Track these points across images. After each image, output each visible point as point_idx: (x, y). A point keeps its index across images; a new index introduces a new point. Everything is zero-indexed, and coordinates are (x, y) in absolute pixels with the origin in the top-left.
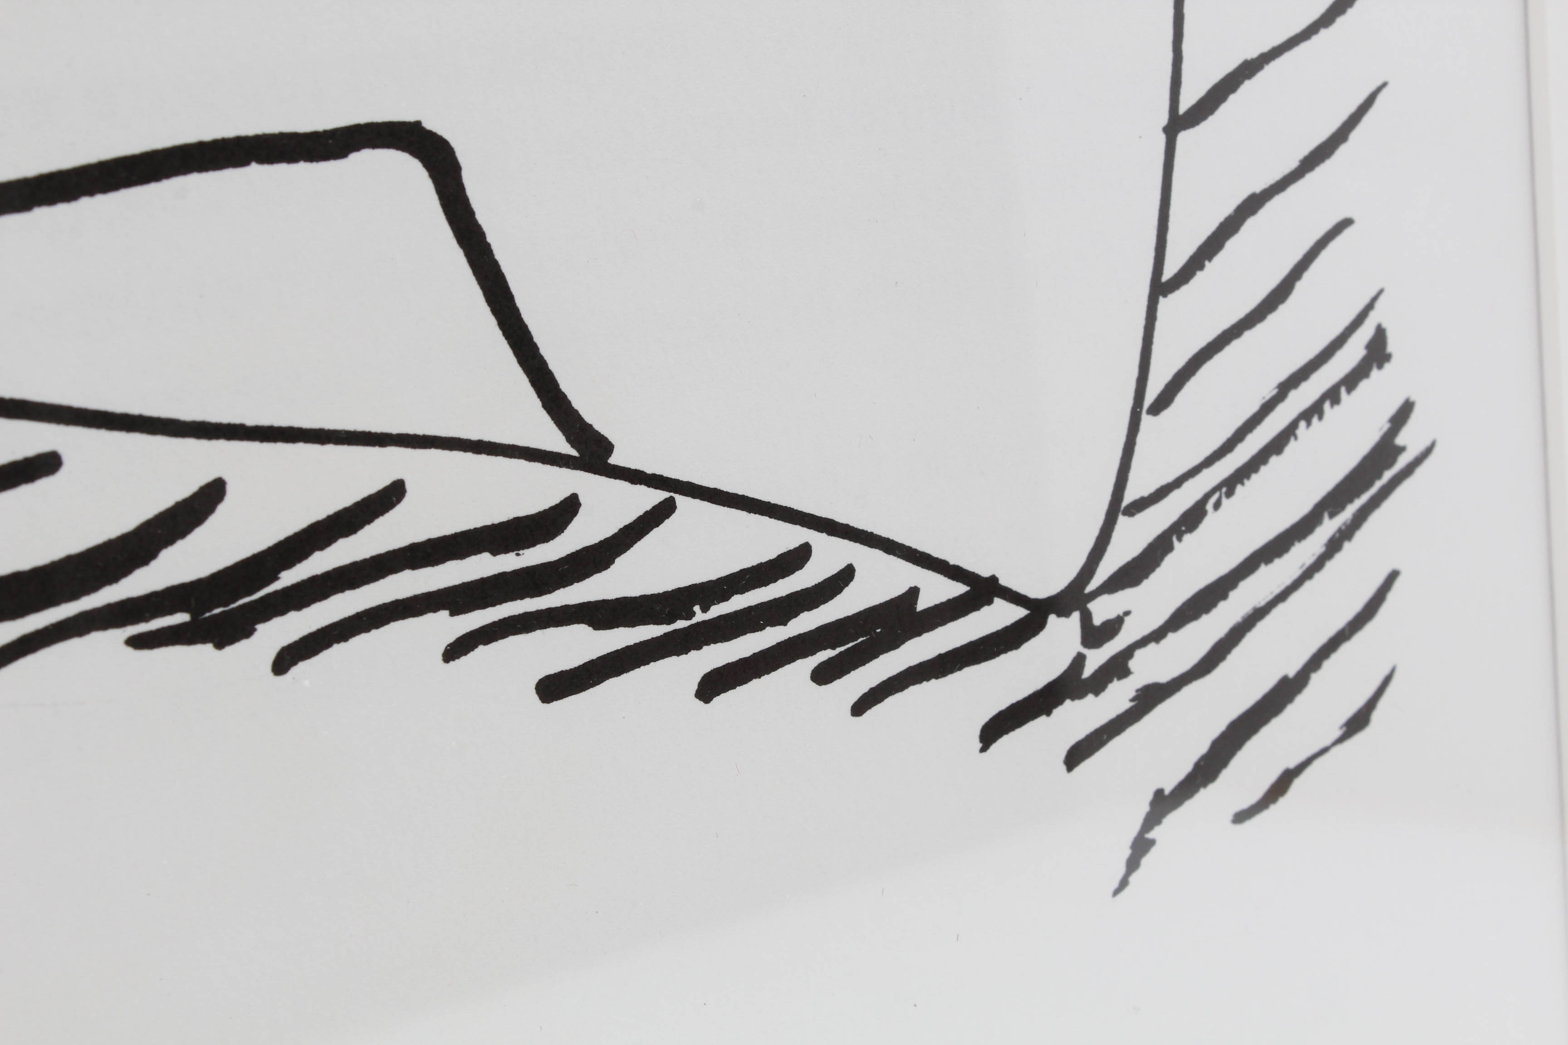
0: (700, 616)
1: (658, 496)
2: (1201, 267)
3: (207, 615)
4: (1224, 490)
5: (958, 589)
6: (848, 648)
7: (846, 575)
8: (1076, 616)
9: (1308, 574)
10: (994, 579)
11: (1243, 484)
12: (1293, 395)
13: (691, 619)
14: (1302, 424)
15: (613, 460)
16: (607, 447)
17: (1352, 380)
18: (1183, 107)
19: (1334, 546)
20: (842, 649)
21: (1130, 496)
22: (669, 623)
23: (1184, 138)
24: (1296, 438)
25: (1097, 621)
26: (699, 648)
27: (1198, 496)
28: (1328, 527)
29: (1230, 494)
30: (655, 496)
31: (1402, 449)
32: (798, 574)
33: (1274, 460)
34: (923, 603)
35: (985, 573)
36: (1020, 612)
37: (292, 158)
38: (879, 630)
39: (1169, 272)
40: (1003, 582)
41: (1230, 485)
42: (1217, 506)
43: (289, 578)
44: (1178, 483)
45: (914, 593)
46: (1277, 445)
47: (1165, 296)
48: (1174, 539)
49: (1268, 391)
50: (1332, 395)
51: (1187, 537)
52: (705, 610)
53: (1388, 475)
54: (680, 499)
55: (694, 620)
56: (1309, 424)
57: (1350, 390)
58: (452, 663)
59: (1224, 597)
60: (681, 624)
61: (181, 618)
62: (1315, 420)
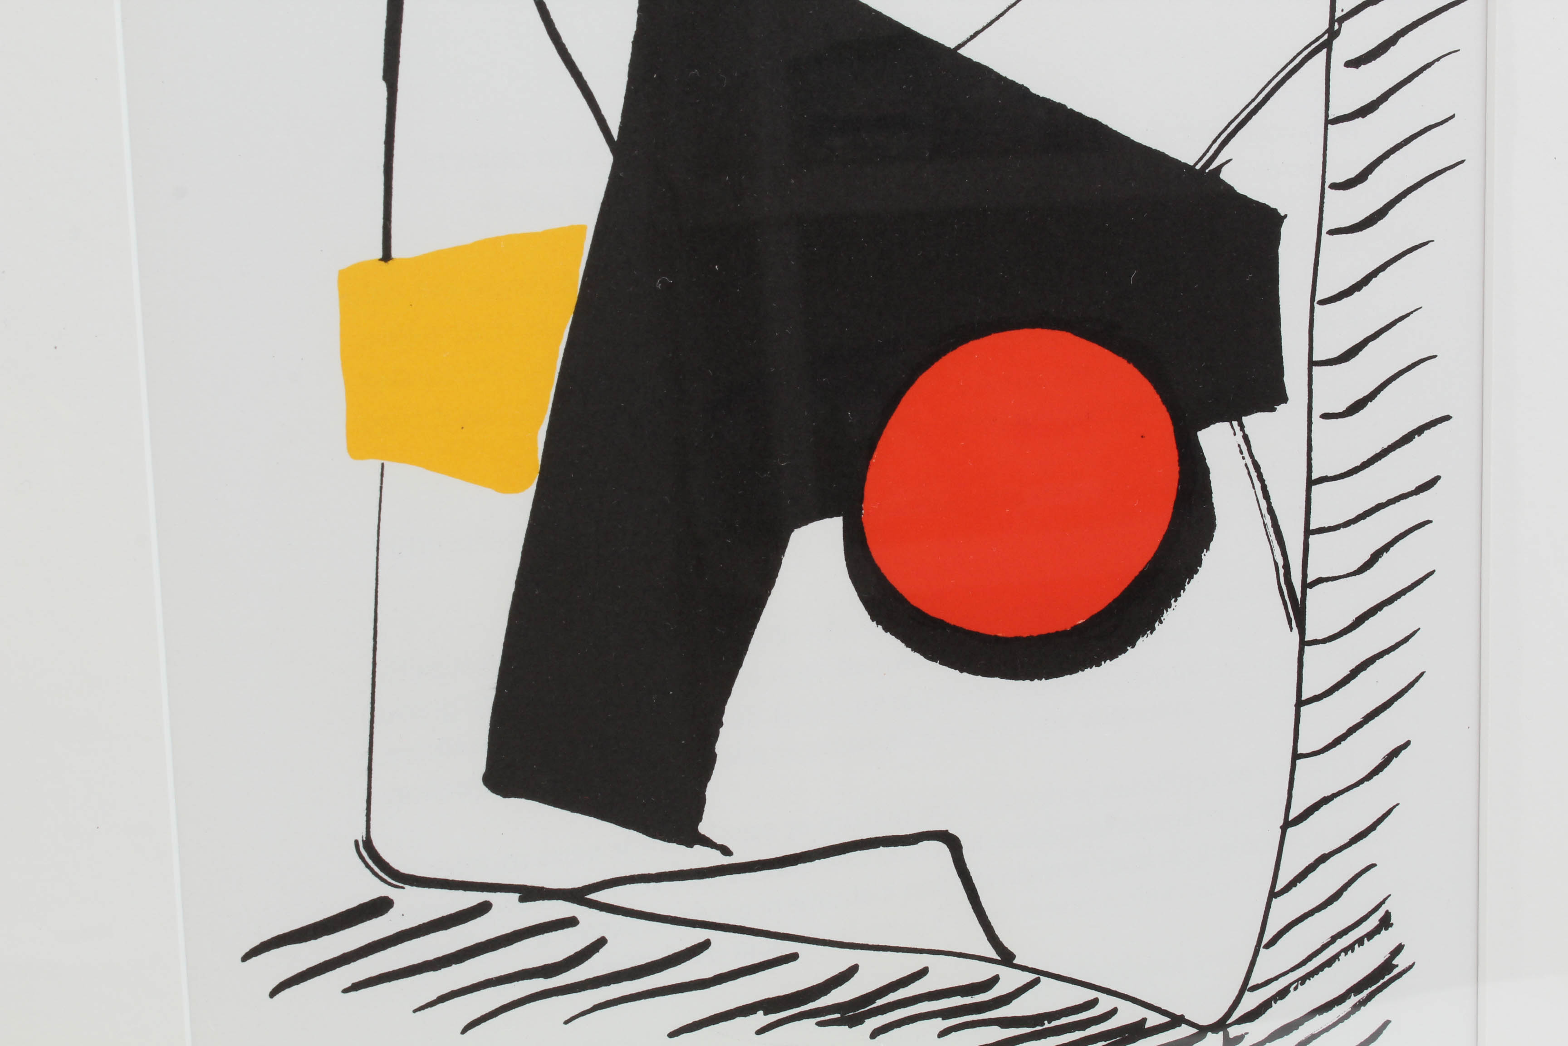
0: (1047, 1025)
1: (1034, 976)
2: (1295, 886)
3: (847, 1015)
4: (1300, 982)
5: (1166, 1019)
6: (1112, 1042)
7: (1114, 1011)
8: (1221, 1033)
9: (1341, 1020)
10: (1182, 1016)
11: (1310, 980)
12: (1339, 941)
13: (1043, 1026)
14: (1343, 954)
15: (1015, 962)
16: (1013, 956)
17: (1370, 935)
18: (1291, 818)
19: (1356, 1007)
20: (1108, 1042)
21: (1252, 983)
22: (1033, 1027)
23: (1290, 831)
24: (1339, 960)
25: (1231, 1036)
26: (1046, 1038)
27: (1286, 984)
28: (1354, 1000)
29: (1302, 984)
30: (1033, 976)
31: (1397, 966)
32: (1092, 1010)
33: (1326, 969)
34: (1148, 1025)
35: (1179, 1013)
36: (1194, 1031)
37: (896, 845)
38: (1127, 1035)
39: (1278, 888)
40: (1186, 1017)
41: (1303, 980)
42: (1296, 989)
43: (879, 1002)
44: (1276, 978)
45: (1144, 1020)
46: (1329, 963)
47: (1276, 898)
48: (1273, 1002)
49: (1326, 939)
50: (1360, 942)
51: (1279, 1002)
52: (1049, 1023)
53: (1387, 978)
54: (1041, 977)
55: (1044, 1027)
56: (1346, 954)
57: (1368, 940)
58: (941, 1038)
59: (1297, 1028)
60: (1038, 1028)
61: (837, 1016)
62: (1350, 952)
